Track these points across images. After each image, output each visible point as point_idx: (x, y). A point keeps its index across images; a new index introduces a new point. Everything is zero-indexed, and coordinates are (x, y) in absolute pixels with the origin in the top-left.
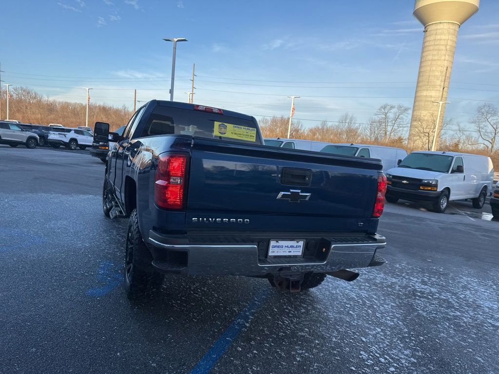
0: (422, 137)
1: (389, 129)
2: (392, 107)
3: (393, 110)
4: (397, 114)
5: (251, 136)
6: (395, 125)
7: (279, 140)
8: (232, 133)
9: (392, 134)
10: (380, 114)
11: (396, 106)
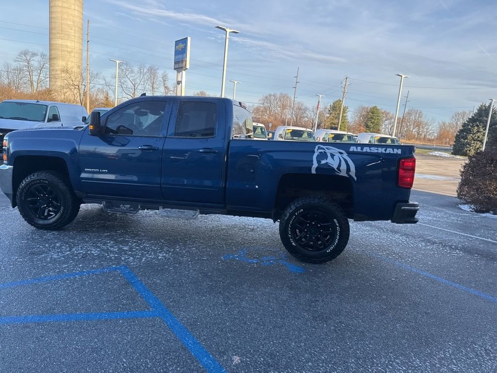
0: (73, 90)
1: (35, 78)
2: (34, 55)
3: (35, 58)
4: (42, 63)
6: (41, 75)
7: (38, 103)
9: (39, 85)
10: (21, 61)
11: (39, 54)
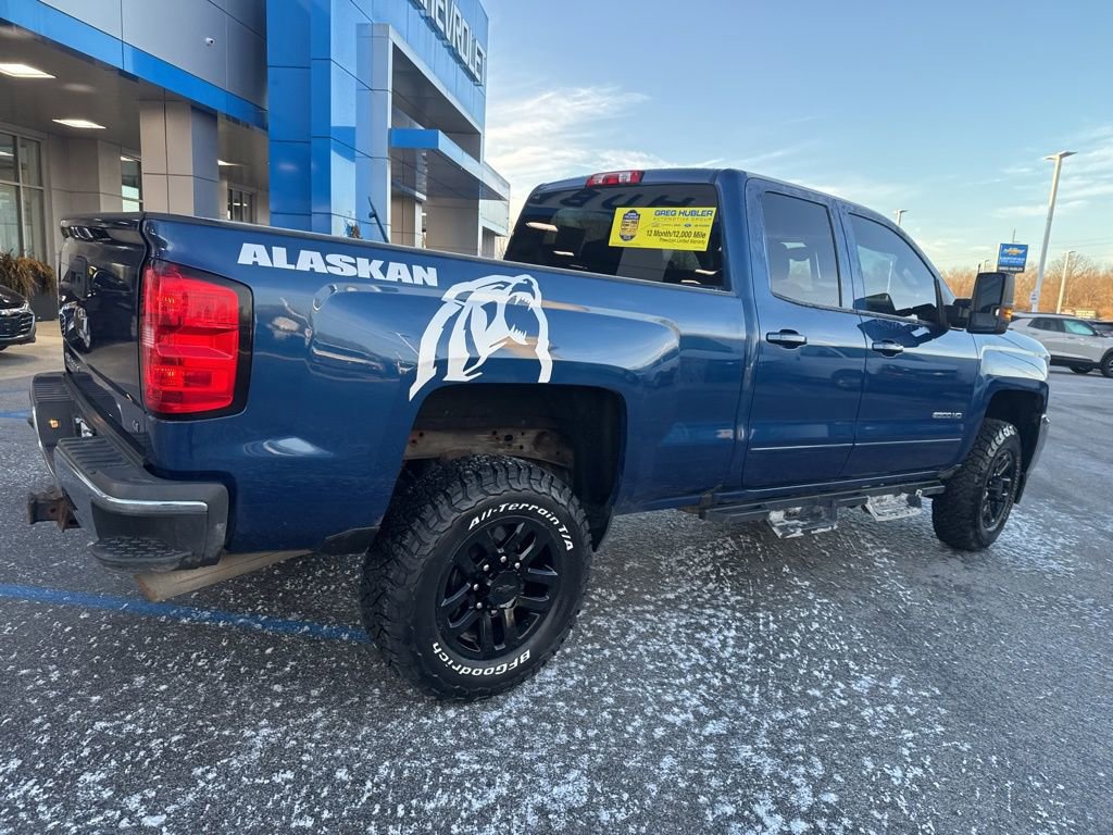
5: (697, 235)
8: (649, 233)
